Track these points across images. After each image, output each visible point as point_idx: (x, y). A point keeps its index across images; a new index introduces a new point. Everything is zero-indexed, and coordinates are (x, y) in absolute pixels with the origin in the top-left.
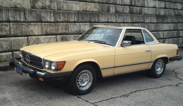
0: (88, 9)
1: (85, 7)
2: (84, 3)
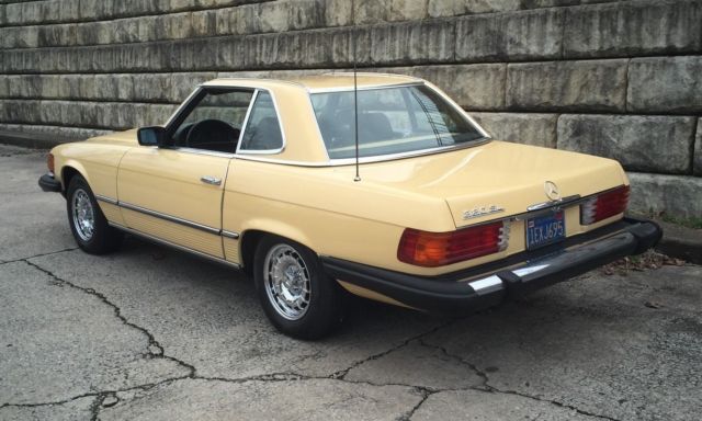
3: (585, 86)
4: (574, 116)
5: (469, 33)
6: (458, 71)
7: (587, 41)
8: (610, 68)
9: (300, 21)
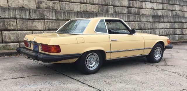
0: (88, 10)
1: (85, 8)
2: (84, 5)
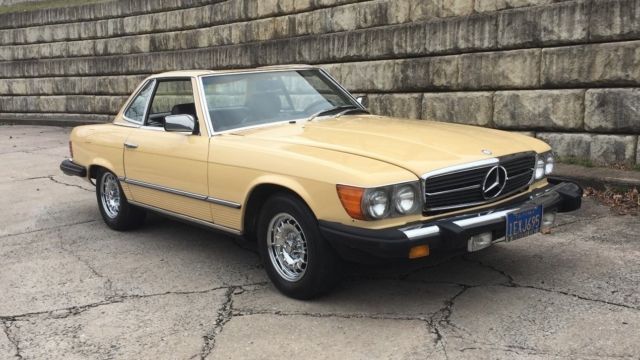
3: (608, 64)
4: (599, 90)
5: (509, 24)
6: (499, 57)
7: (610, 26)
8: (629, 49)
9: (366, 21)
